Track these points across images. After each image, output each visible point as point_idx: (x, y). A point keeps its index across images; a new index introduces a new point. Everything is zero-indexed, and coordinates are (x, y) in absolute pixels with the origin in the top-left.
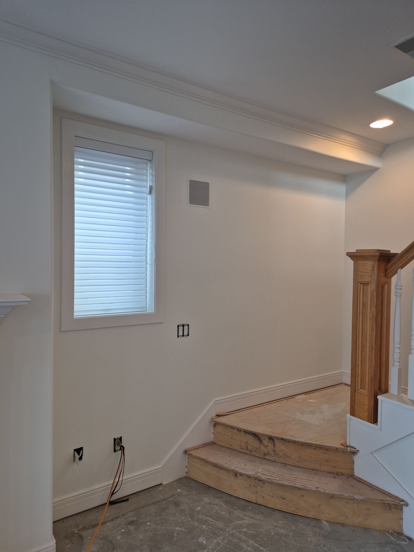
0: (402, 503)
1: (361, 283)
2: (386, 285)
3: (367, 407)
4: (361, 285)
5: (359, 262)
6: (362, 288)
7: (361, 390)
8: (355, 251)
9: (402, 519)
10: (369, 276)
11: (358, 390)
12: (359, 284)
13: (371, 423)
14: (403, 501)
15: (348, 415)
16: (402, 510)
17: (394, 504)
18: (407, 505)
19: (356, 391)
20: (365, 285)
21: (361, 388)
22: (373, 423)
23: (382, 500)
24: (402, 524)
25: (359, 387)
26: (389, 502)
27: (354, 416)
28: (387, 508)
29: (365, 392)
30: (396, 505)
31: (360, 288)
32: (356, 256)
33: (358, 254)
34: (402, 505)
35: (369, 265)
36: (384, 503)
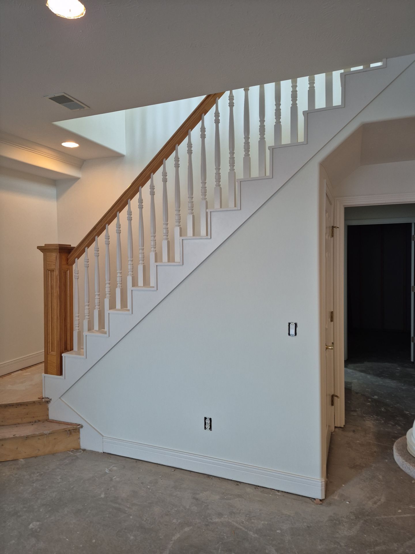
0: (79, 426)
1: (49, 270)
2: (68, 271)
3: (56, 364)
4: (50, 272)
5: (47, 254)
6: (50, 273)
7: (52, 352)
8: (44, 245)
9: (79, 438)
10: (54, 264)
11: (49, 353)
12: (48, 271)
13: (59, 375)
14: (79, 425)
15: (43, 374)
16: (79, 432)
17: (73, 429)
18: (82, 427)
19: (48, 354)
20: (52, 272)
21: (52, 351)
22: (60, 375)
23: (64, 429)
24: (80, 442)
25: (50, 351)
26: (69, 429)
27: (47, 374)
28: (68, 434)
29: (54, 353)
30: (75, 429)
31: (49, 274)
32: (45, 249)
33: (45, 248)
34: (79, 428)
35: (54, 256)
36: (66, 431)
